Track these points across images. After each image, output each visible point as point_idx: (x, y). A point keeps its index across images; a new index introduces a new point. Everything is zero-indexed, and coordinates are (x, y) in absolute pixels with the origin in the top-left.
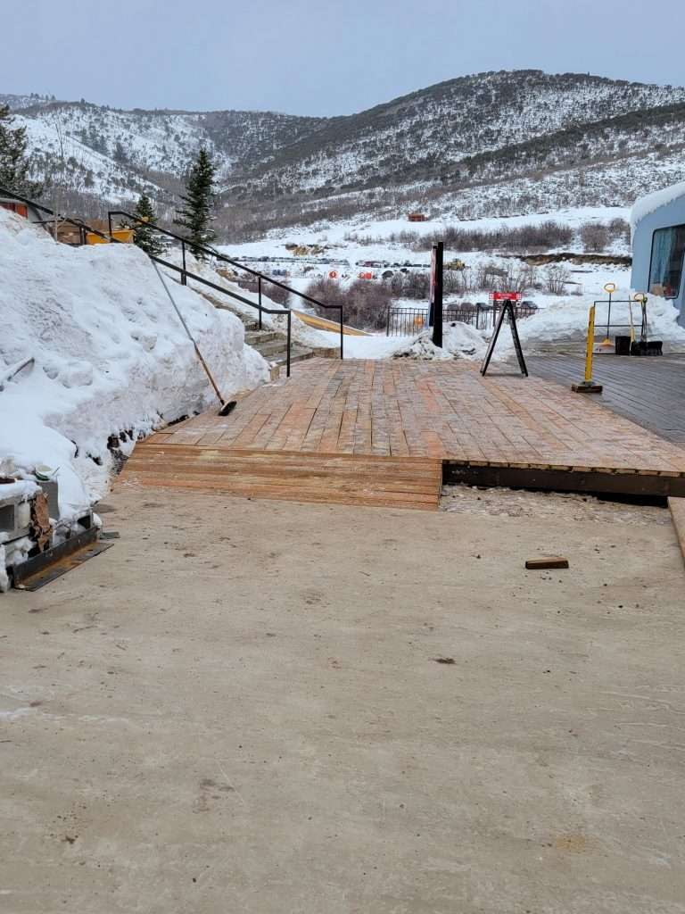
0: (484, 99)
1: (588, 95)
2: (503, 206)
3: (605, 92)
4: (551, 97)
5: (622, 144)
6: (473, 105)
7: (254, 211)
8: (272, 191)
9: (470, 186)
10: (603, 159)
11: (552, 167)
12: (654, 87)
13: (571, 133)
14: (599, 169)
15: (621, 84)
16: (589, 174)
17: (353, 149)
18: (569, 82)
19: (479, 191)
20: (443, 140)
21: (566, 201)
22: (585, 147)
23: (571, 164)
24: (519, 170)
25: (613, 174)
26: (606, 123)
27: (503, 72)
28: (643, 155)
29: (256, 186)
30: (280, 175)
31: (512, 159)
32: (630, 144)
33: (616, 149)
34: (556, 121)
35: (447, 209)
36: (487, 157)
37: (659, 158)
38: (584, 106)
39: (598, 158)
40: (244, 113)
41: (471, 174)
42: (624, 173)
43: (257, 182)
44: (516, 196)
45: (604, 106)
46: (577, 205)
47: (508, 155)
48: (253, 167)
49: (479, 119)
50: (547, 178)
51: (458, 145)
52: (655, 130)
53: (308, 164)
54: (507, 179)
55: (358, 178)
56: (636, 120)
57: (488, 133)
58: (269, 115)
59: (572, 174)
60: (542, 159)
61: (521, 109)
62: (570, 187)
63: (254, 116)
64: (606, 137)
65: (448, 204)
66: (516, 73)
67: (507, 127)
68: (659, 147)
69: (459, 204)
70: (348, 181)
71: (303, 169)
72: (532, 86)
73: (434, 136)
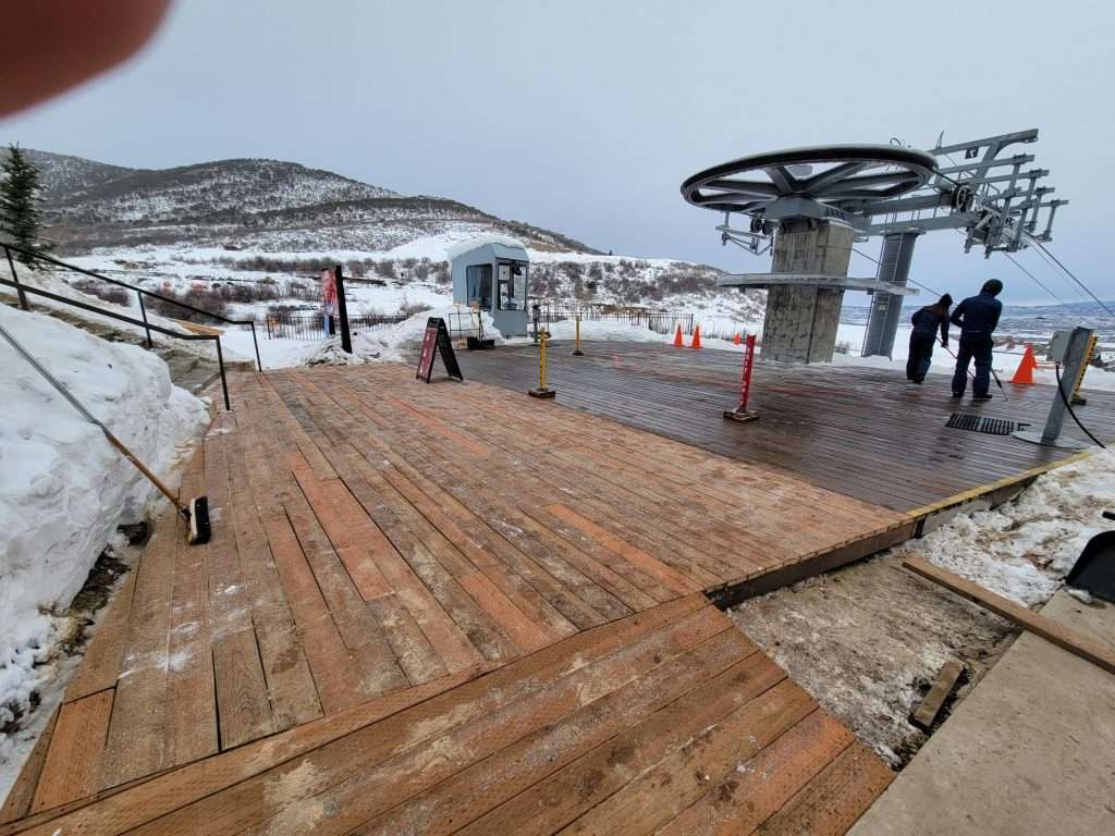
0: (265, 176)
1: (335, 185)
2: (294, 245)
3: (345, 185)
4: (312, 182)
5: (361, 216)
6: (258, 178)
7: (74, 232)
8: (88, 219)
9: (269, 230)
10: (351, 224)
11: (321, 225)
12: (372, 187)
13: (328, 206)
14: (351, 229)
15: (353, 182)
16: (346, 231)
17: (164, 195)
18: (322, 175)
19: (275, 234)
20: (239, 198)
21: (335, 246)
22: (339, 215)
23: (333, 224)
24: (300, 224)
25: (359, 232)
26: (349, 203)
27: (275, 161)
28: (374, 224)
29: (70, 213)
30: (96, 206)
31: (293, 216)
32: (366, 217)
33: (358, 219)
34: (318, 197)
35: (253, 244)
36: (276, 213)
37: (384, 226)
38: (333, 191)
39: (349, 222)
40: (45, 153)
41: (266, 222)
42: (366, 232)
43: (70, 210)
44: (302, 240)
45: (346, 193)
46: (342, 248)
47: (289, 214)
48: (64, 198)
49: (265, 188)
50: (320, 231)
51: (252, 203)
52: (378, 211)
53: (122, 201)
54: (292, 228)
55: (173, 216)
56: (367, 203)
57: (272, 198)
58: (73, 158)
59: (335, 230)
60: (314, 219)
61: (293, 186)
62: (336, 238)
63: (59, 158)
64: (351, 211)
65: (253, 241)
66: (285, 164)
67: (285, 196)
68: (382, 221)
69: (261, 241)
70: (164, 217)
71: (118, 204)
72: (299, 173)
73: (232, 194)
